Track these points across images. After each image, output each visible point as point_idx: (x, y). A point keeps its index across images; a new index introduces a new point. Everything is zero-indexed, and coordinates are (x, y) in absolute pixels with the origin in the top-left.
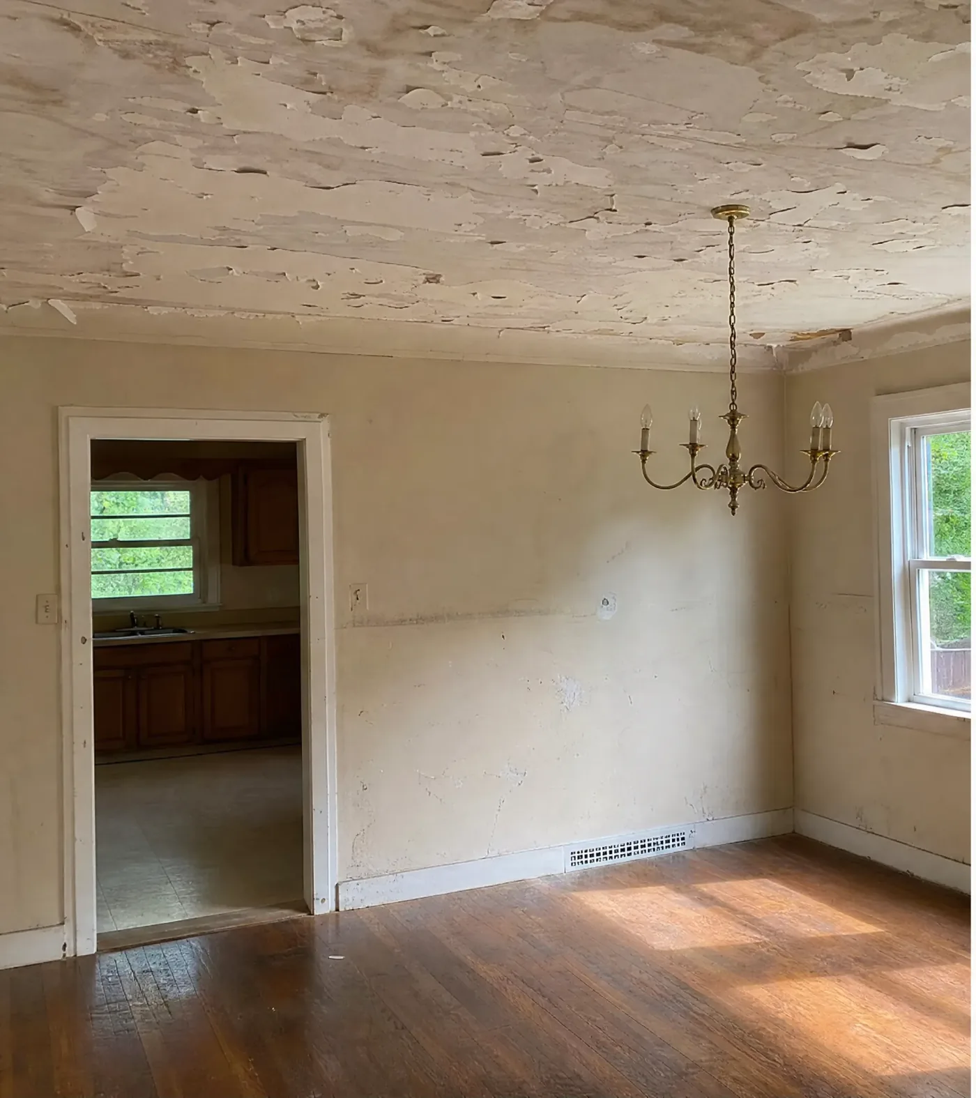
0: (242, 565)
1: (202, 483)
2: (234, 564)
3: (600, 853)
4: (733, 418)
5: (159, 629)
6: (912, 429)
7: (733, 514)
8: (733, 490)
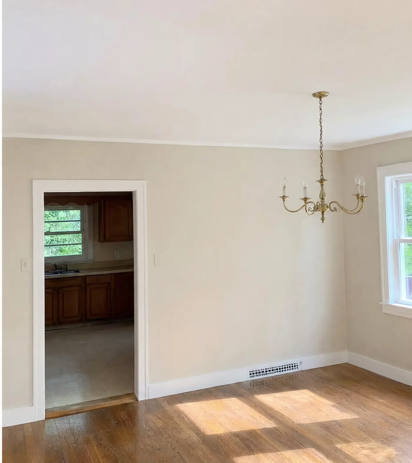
0: (103, 242)
1: (86, 208)
2: (99, 241)
3: (267, 371)
4: (322, 181)
5: (68, 271)
6: (396, 181)
7: (323, 223)
8: (323, 212)
